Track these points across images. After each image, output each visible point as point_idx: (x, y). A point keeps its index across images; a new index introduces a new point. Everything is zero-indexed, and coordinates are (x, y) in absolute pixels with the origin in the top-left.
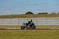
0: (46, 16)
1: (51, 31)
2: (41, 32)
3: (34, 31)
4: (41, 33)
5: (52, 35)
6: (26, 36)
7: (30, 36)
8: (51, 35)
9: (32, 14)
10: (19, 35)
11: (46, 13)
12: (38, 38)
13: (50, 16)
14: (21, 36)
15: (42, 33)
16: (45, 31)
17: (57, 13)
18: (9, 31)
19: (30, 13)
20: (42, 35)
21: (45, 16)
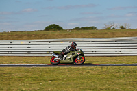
0: (93, 35)
1: (105, 69)
2: (81, 72)
3: (65, 70)
4: (82, 74)
5: (107, 80)
6: (45, 81)
7: (54, 80)
8: (103, 79)
9: (60, 29)
10: (30, 79)
11: (93, 28)
12: (73, 85)
13: (101, 34)
14: (34, 80)
15: (84, 73)
16: (91, 70)
17: (118, 28)
18: (6, 70)
19: (55, 28)
20: (82, 79)
21: (90, 34)
